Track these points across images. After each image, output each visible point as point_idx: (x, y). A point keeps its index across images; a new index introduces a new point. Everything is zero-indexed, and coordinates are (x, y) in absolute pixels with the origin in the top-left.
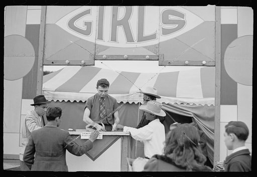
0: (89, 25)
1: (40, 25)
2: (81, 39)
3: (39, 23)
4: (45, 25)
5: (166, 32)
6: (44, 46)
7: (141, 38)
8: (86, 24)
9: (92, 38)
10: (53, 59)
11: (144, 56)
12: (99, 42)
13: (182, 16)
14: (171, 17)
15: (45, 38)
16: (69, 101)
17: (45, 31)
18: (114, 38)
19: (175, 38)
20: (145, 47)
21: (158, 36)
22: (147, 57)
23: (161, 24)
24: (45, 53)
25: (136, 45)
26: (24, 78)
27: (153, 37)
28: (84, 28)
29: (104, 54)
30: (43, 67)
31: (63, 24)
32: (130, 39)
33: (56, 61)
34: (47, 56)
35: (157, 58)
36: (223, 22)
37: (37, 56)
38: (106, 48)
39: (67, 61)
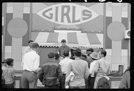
0: (51, 15)
2: (48, 21)
3: (29, 13)
4: (32, 14)
5: (84, 19)
6: (32, 23)
7: (74, 21)
9: (53, 20)
10: (36, 29)
11: (75, 29)
12: (56, 22)
13: (91, 12)
14: (86, 13)
17: (32, 17)
18: (62, 21)
20: (75, 25)
22: (77, 29)
23: (82, 15)
24: (32, 26)
25: (72, 24)
26: (23, 37)
27: (79, 21)
28: (50, 16)
32: (69, 21)
33: (38, 30)
34: (33, 28)
35: (80, 30)
36: (107, 16)
37: (29, 28)
38: (60, 25)
39: (43, 30)
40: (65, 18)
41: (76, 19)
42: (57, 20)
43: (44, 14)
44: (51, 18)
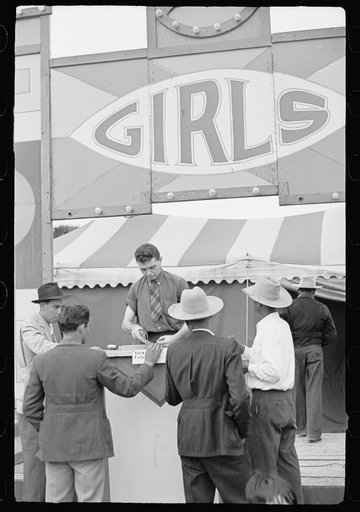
0: (135, 133)
1: (39, 142)
2: (121, 163)
3: (39, 138)
4: (51, 140)
5: (289, 137)
6: (51, 182)
7: (241, 153)
8: (130, 132)
9: (143, 160)
10: (70, 207)
11: (249, 189)
12: (158, 168)
13: (320, 101)
14: (299, 106)
15: (51, 166)
16: (108, 286)
17: (50, 153)
18: (186, 157)
19: (309, 148)
20: (250, 171)
21: (273, 146)
22: (256, 190)
23: (279, 121)
24: (54, 196)
25: (230, 166)
27: (265, 148)
28: (127, 141)
29: (169, 190)
30: (51, 224)
31: (85, 136)
33: (77, 211)
34: (57, 202)
35: (275, 191)
37: (38, 203)
38: (172, 177)
39: (98, 210)
40: (198, 140)
41: (251, 142)
42: (159, 155)
43: (100, 135)
44: (134, 149)
